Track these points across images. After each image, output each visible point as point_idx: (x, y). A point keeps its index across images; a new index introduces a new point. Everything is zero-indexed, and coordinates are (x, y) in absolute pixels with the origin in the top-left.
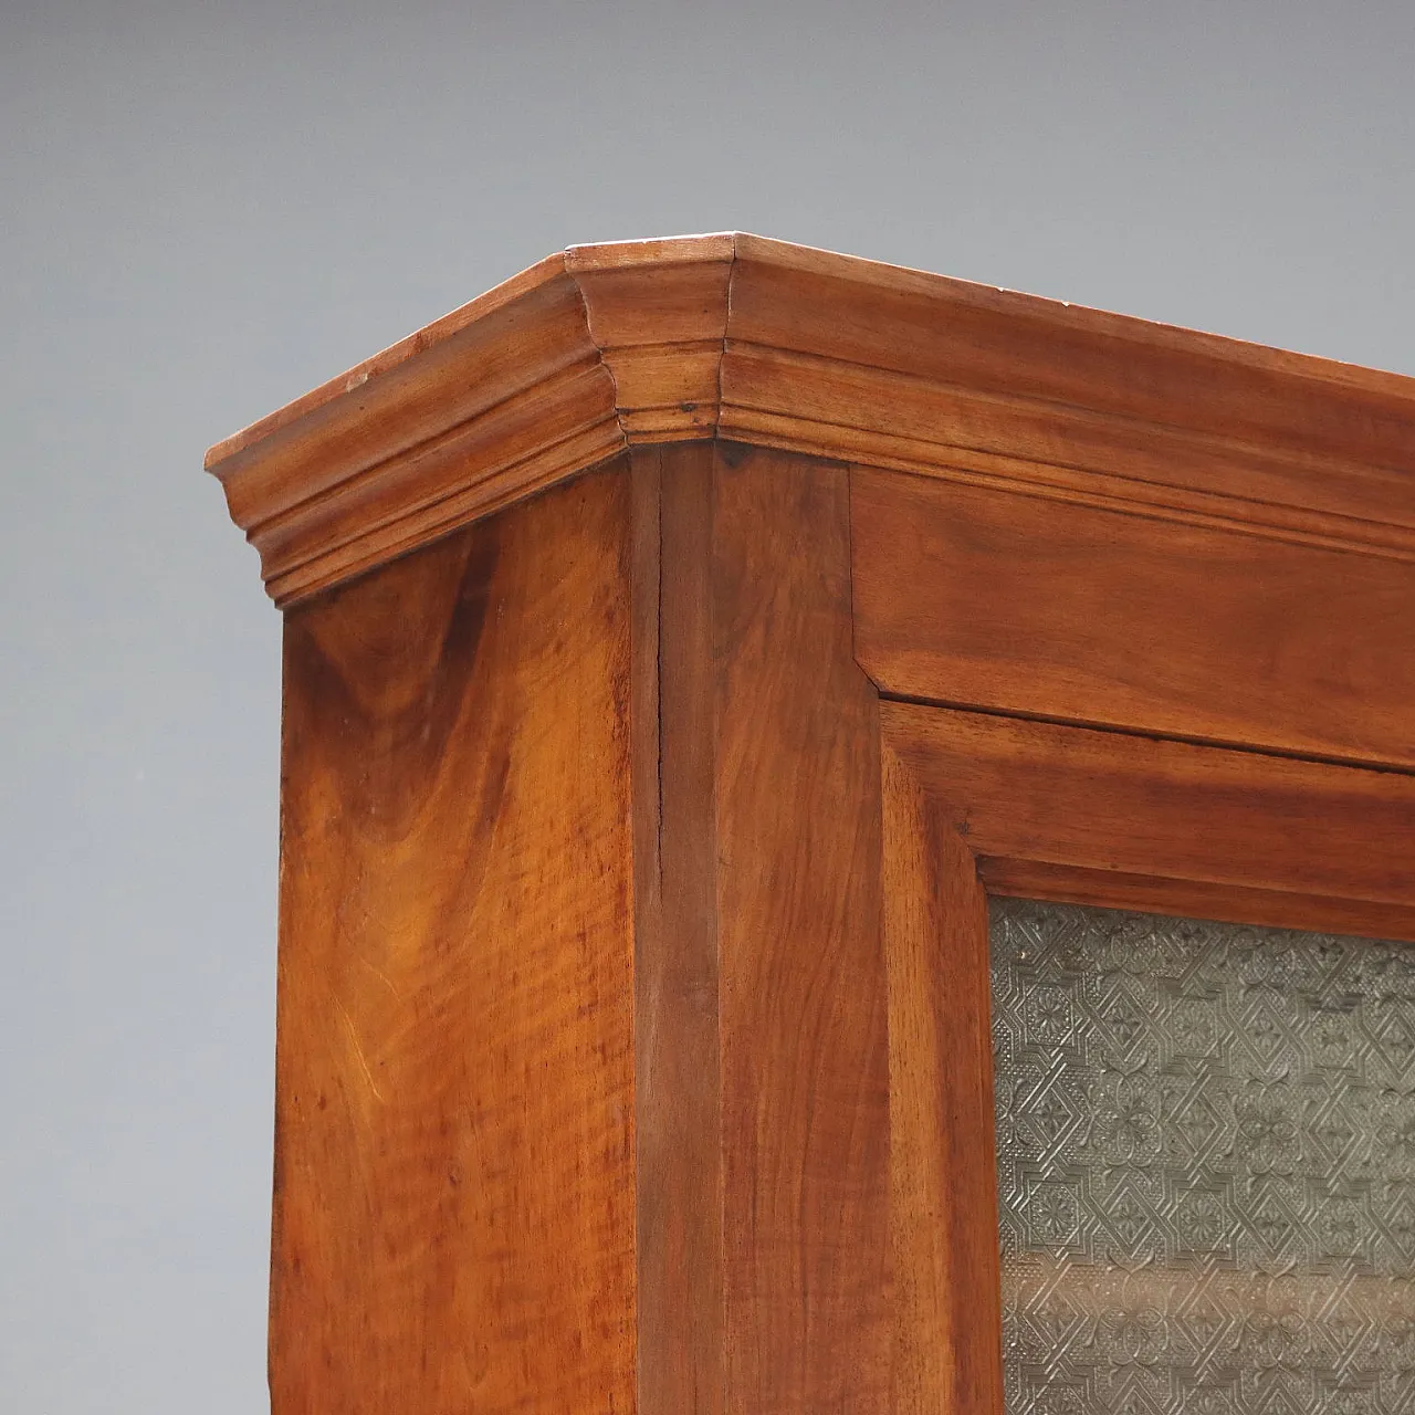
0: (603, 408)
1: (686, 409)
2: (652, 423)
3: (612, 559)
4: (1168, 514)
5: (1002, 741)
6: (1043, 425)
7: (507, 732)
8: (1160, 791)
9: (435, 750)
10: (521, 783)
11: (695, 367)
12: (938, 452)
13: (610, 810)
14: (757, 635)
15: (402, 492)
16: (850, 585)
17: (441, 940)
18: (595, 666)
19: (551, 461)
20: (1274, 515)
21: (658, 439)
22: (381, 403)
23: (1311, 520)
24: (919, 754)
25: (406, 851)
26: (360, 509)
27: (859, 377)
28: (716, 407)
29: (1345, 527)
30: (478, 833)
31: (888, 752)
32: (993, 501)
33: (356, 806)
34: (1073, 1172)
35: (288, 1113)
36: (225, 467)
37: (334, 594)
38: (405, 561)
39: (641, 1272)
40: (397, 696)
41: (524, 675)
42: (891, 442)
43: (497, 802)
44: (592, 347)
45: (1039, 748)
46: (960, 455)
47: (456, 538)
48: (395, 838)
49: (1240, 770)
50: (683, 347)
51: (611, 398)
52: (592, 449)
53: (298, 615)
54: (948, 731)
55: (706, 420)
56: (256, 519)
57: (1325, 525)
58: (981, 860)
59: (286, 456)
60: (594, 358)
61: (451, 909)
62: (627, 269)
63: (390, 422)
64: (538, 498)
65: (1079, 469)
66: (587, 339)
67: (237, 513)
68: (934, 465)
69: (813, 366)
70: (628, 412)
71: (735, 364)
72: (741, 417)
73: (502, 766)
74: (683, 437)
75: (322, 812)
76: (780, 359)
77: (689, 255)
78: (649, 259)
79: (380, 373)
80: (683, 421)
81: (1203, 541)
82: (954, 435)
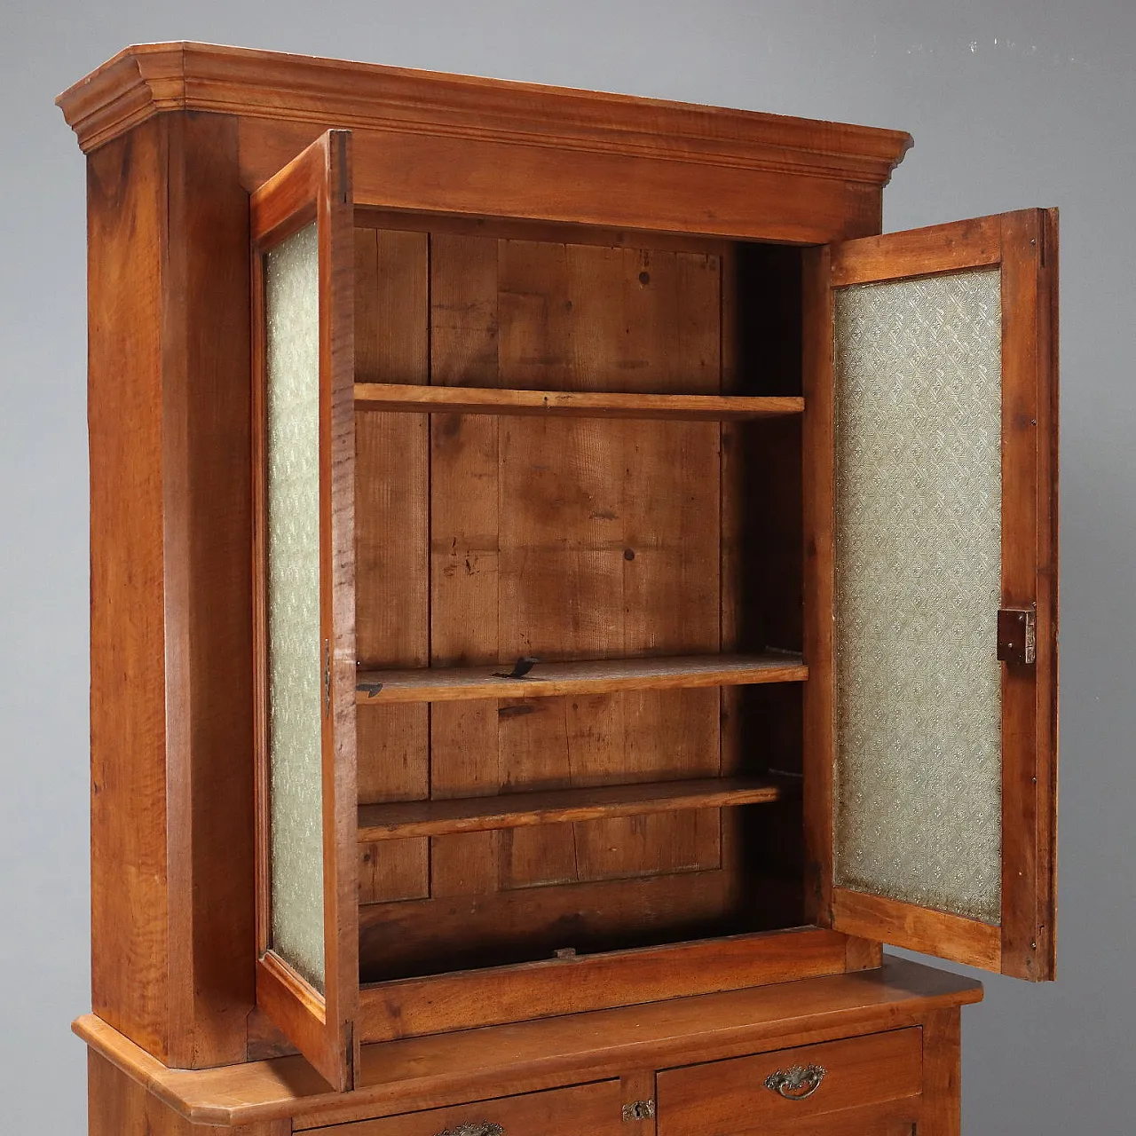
0: (149, 99)
1: (175, 100)
2: (164, 104)
3: (156, 150)
4: (366, 127)
6: (312, 98)
7: (135, 206)
9: (120, 213)
10: (138, 223)
11: (177, 86)
13: (156, 236)
16: (239, 159)
17: (122, 276)
18: (153, 186)
19: (140, 115)
20: (408, 125)
21: (167, 110)
22: (94, 89)
23: (423, 126)
25: (115, 243)
26: (99, 122)
27: (237, 85)
28: (184, 99)
29: (437, 128)
32: (295, 126)
33: (103, 227)
35: (91, 333)
36: (60, 103)
37: (97, 151)
38: (113, 142)
39: (163, 388)
40: (112, 190)
41: (138, 187)
42: (252, 108)
43: (133, 229)
44: (141, 80)
46: (281, 111)
47: (123, 136)
48: (112, 240)
50: (171, 79)
51: (151, 96)
52: (149, 113)
53: (91, 156)
55: (181, 103)
56: (74, 123)
57: (429, 127)
59: (76, 102)
60: (144, 82)
61: (124, 265)
62: (148, 53)
63: (99, 97)
64: (140, 126)
65: (328, 113)
66: (140, 77)
67: (67, 120)
68: (270, 114)
69: (220, 83)
70: (156, 101)
71: (190, 84)
72: (194, 102)
73: (134, 218)
74: (174, 109)
75: (96, 229)
76: (206, 82)
77: (169, 49)
78: (156, 50)
79: (92, 79)
80: (174, 104)
81: (379, 135)
82: (277, 104)
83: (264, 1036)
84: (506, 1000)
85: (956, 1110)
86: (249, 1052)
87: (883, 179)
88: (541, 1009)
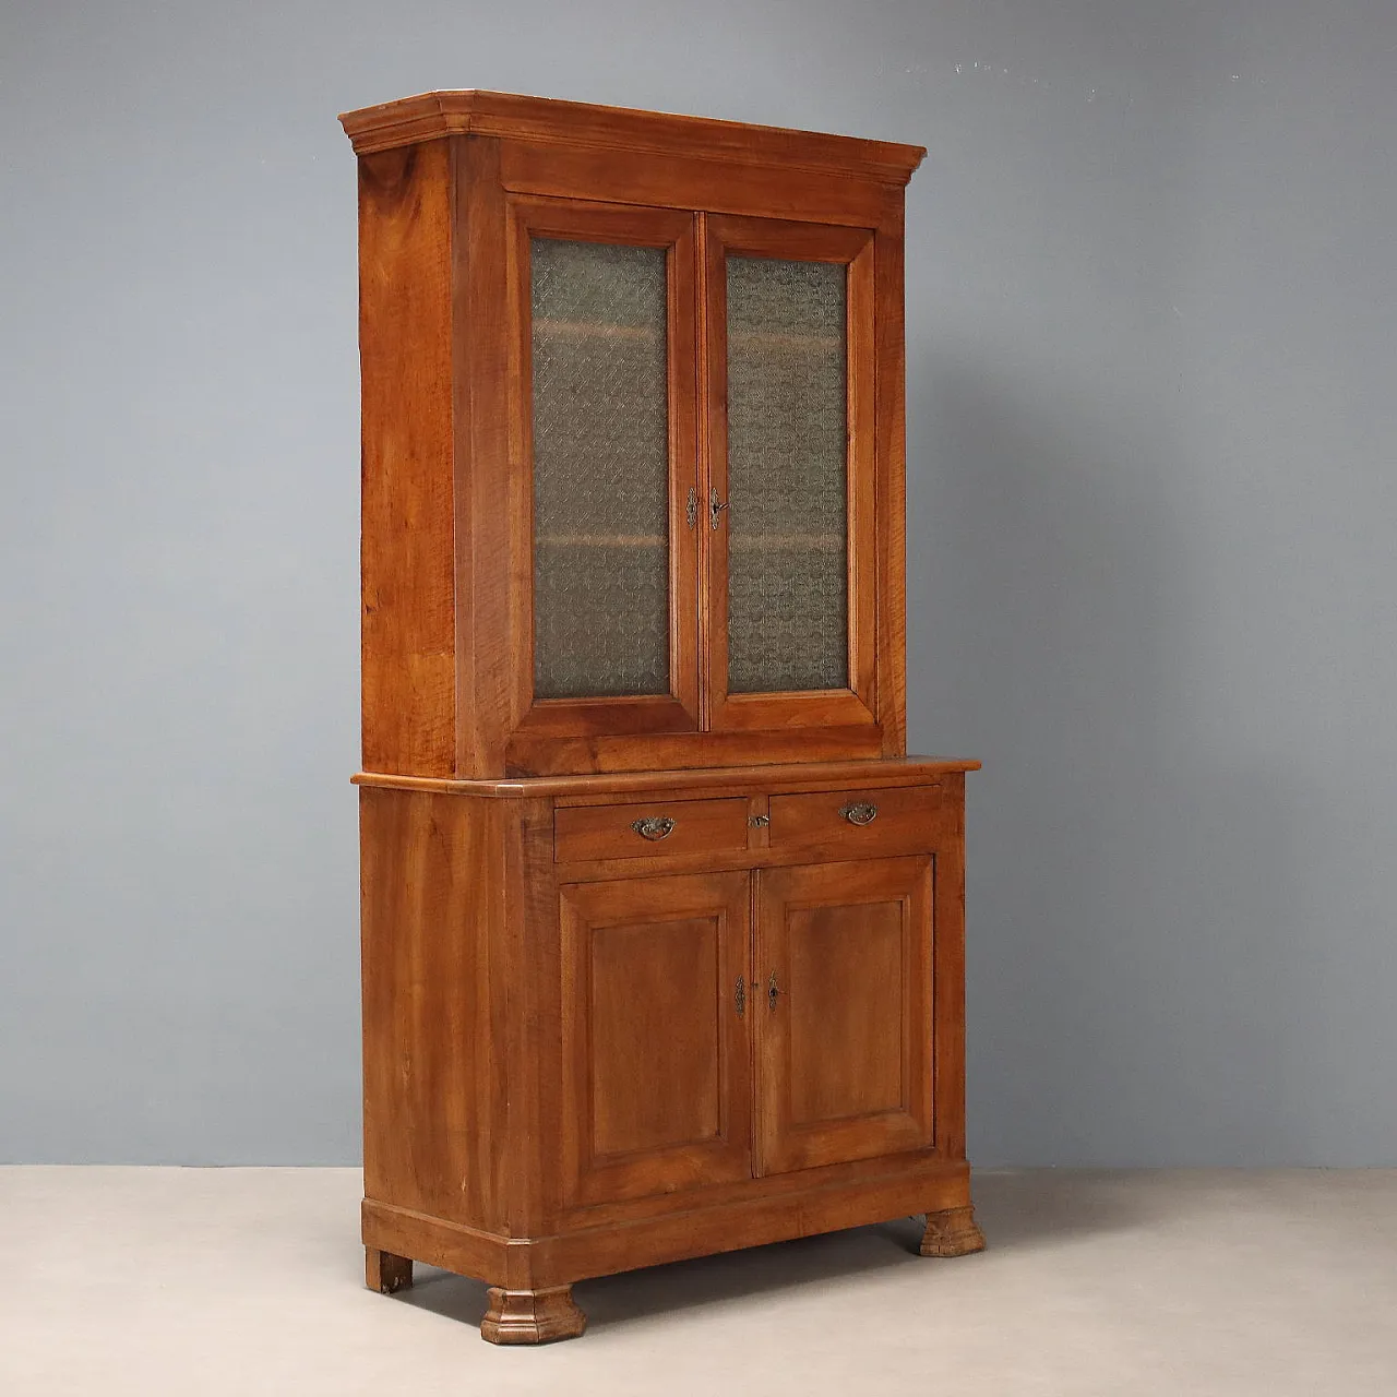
0: (444, 126)
1: (463, 127)
2: (454, 130)
3: (445, 161)
4: (575, 144)
5: (534, 201)
7: (420, 196)
8: (571, 211)
9: (400, 200)
10: (424, 209)
11: (465, 118)
12: (520, 134)
14: (478, 179)
15: (392, 134)
16: (500, 167)
17: (403, 244)
18: (442, 184)
19: (430, 134)
20: (601, 143)
21: (456, 133)
22: (386, 113)
23: (611, 144)
24: (515, 205)
25: (394, 222)
26: (382, 135)
27: (501, 118)
28: (469, 127)
29: (619, 145)
30: (413, 219)
31: (508, 205)
32: (533, 144)
33: (379, 209)
34: (549, 301)
37: (373, 154)
38: (394, 149)
40: (390, 183)
41: (424, 184)
42: (510, 132)
43: (417, 212)
44: (441, 112)
45: (542, 202)
47: (407, 147)
48: (390, 217)
49: (592, 206)
50: (462, 114)
51: (445, 124)
52: (441, 134)
53: (361, 157)
54: (521, 199)
55: (467, 129)
56: (351, 133)
57: (615, 145)
58: (529, 229)
59: (361, 120)
60: (442, 115)
61: (407, 235)
62: (450, 97)
63: (389, 118)
64: (427, 142)
65: (554, 136)
66: (440, 110)
67: (346, 131)
68: (520, 137)
69: (493, 117)
70: (449, 127)
71: (474, 118)
72: (476, 129)
73: (419, 204)
75: (370, 210)
76: (484, 116)
78: (455, 95)
79: (388, 107)
80: (462, 130)
81: (584, 150)
82: (524, 130)
83: (516, 762)
84: (662, 754)
85: (962, 848)
86: (507, 772)
87: (907, 179)
88: (684, 763)
